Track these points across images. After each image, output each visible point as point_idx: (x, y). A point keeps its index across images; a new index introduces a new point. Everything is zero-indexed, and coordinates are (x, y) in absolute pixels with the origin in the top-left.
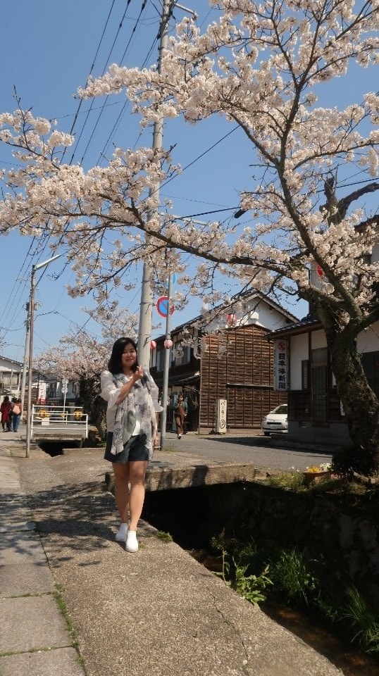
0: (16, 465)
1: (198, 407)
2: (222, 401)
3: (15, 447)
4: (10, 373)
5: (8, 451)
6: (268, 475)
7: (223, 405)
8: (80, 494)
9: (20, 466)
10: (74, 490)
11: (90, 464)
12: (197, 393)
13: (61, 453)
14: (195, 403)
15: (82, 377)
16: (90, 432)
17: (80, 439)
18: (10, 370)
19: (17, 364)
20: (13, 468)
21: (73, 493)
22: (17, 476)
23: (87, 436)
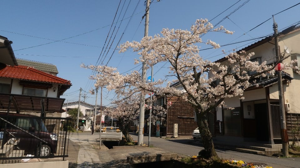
0: (97, 152)
1: (166, 126)
2: (175, 124)
3: (95, 144)
4: (90, 110)
5: (93, 146)
6: (182, 158)
7: (176, 126)
8: (119, 164)
9: (98, 153)
10: (117, 162)
11: (122, 153)
12: (166, 121)
13: (112, 148)
14: (165, 125)
15: (119, 118)
16: (123, 138)
17: (119, 140)
18: (90, 109)
19: (93, 106)
20: (96, 153)
21: (117, 163)
22: (98, 156)
23: (121, 139)
